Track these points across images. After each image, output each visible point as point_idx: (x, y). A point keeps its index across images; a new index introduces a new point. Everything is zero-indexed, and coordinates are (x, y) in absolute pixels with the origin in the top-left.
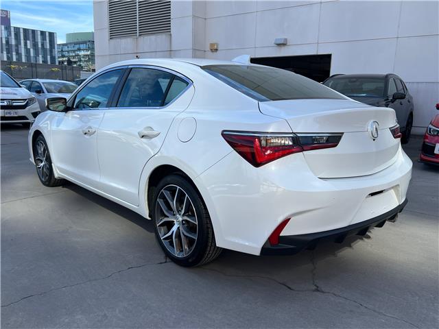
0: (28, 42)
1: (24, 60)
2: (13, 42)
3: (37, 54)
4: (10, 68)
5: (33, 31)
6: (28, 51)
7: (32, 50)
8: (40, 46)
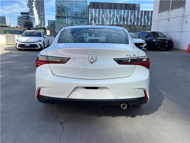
0: (146, 16)
1: (143, 24)
2: (140, 17)
3: (148, 21)
4: (136, 28)
5: (148, 12)
6: (145, 20)
7: (146, 20)
8: (150, 18)
